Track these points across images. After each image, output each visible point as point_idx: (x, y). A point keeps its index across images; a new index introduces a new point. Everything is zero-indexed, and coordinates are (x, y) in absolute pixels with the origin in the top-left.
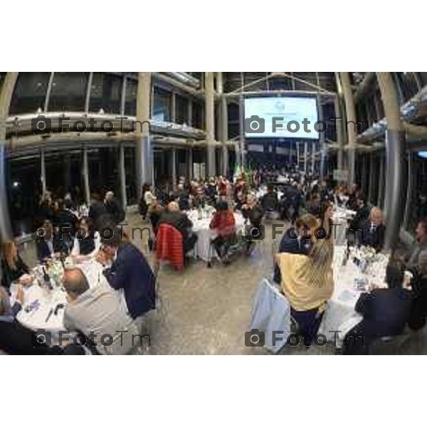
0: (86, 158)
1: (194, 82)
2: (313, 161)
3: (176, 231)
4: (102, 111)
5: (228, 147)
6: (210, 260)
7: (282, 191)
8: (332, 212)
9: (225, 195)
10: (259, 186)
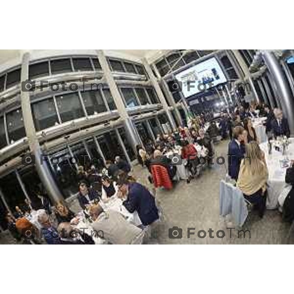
0: (97, 142)
1: (142, 77)
2: (230, 97)
3: (162, 167)
4: (96, 113)
5: (178, 108)
6: (187, 178)
7: (218, 122)
8: (252, 122)
9: (186, 136)
10: (204, 124)
